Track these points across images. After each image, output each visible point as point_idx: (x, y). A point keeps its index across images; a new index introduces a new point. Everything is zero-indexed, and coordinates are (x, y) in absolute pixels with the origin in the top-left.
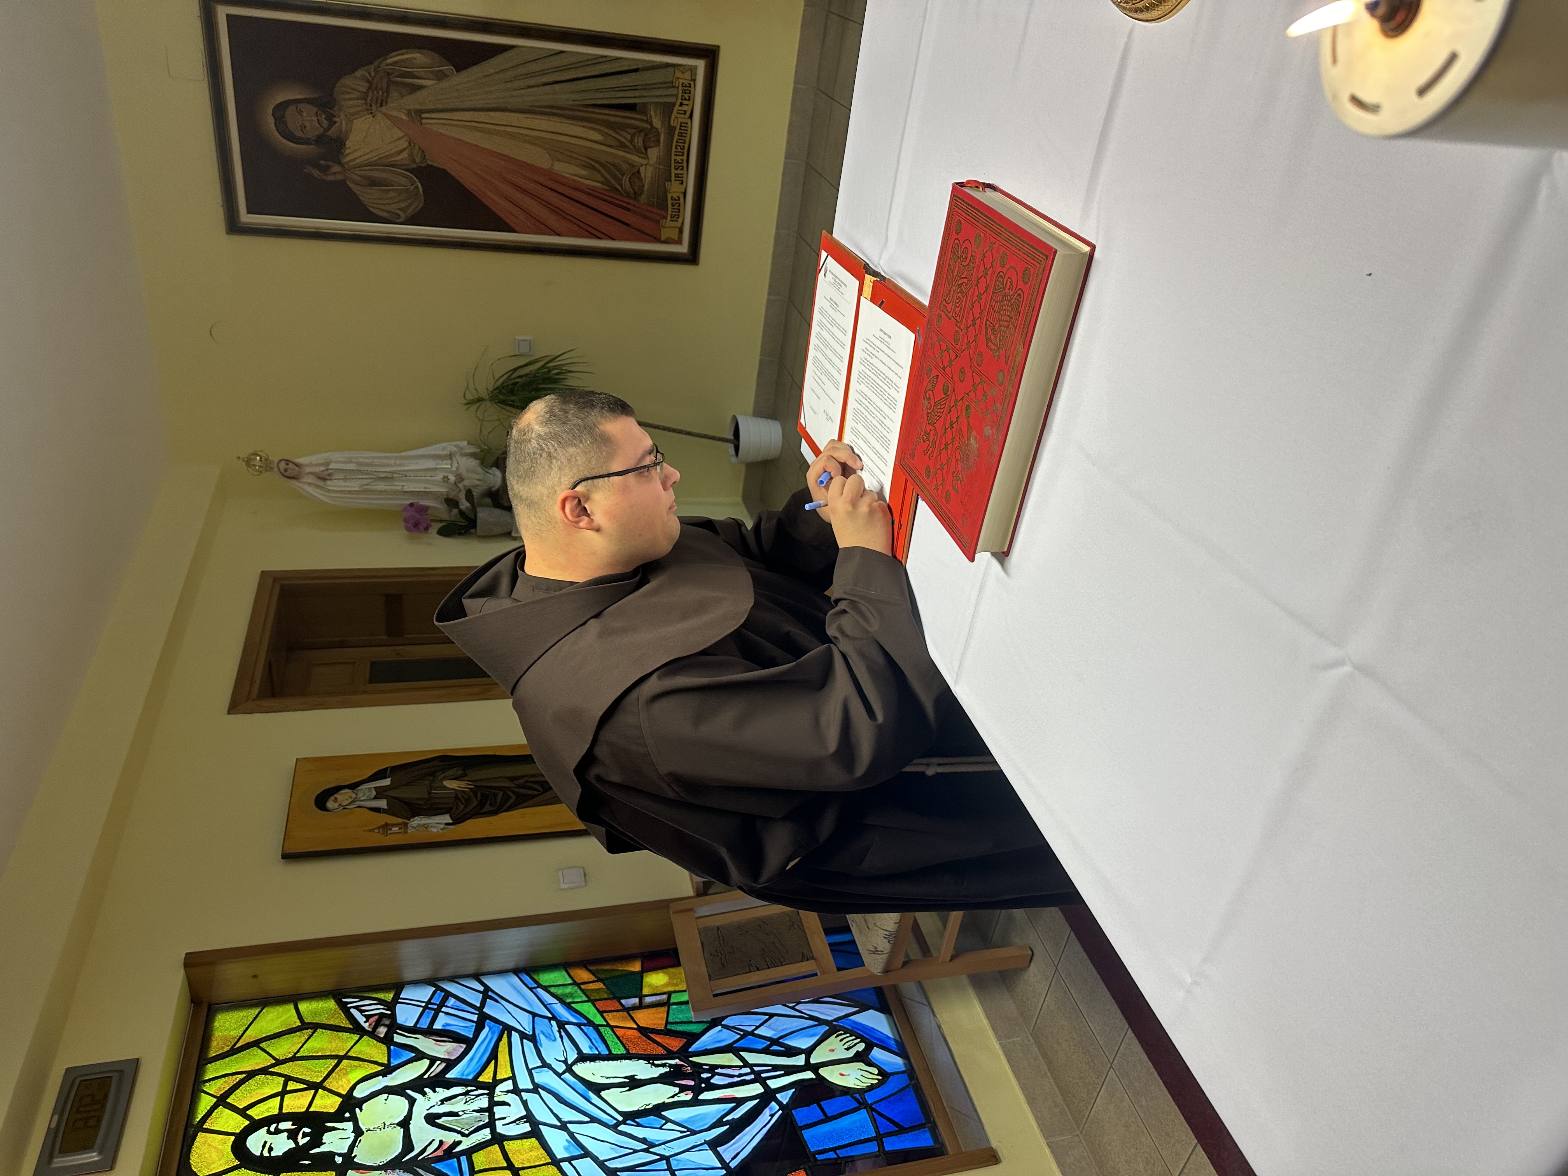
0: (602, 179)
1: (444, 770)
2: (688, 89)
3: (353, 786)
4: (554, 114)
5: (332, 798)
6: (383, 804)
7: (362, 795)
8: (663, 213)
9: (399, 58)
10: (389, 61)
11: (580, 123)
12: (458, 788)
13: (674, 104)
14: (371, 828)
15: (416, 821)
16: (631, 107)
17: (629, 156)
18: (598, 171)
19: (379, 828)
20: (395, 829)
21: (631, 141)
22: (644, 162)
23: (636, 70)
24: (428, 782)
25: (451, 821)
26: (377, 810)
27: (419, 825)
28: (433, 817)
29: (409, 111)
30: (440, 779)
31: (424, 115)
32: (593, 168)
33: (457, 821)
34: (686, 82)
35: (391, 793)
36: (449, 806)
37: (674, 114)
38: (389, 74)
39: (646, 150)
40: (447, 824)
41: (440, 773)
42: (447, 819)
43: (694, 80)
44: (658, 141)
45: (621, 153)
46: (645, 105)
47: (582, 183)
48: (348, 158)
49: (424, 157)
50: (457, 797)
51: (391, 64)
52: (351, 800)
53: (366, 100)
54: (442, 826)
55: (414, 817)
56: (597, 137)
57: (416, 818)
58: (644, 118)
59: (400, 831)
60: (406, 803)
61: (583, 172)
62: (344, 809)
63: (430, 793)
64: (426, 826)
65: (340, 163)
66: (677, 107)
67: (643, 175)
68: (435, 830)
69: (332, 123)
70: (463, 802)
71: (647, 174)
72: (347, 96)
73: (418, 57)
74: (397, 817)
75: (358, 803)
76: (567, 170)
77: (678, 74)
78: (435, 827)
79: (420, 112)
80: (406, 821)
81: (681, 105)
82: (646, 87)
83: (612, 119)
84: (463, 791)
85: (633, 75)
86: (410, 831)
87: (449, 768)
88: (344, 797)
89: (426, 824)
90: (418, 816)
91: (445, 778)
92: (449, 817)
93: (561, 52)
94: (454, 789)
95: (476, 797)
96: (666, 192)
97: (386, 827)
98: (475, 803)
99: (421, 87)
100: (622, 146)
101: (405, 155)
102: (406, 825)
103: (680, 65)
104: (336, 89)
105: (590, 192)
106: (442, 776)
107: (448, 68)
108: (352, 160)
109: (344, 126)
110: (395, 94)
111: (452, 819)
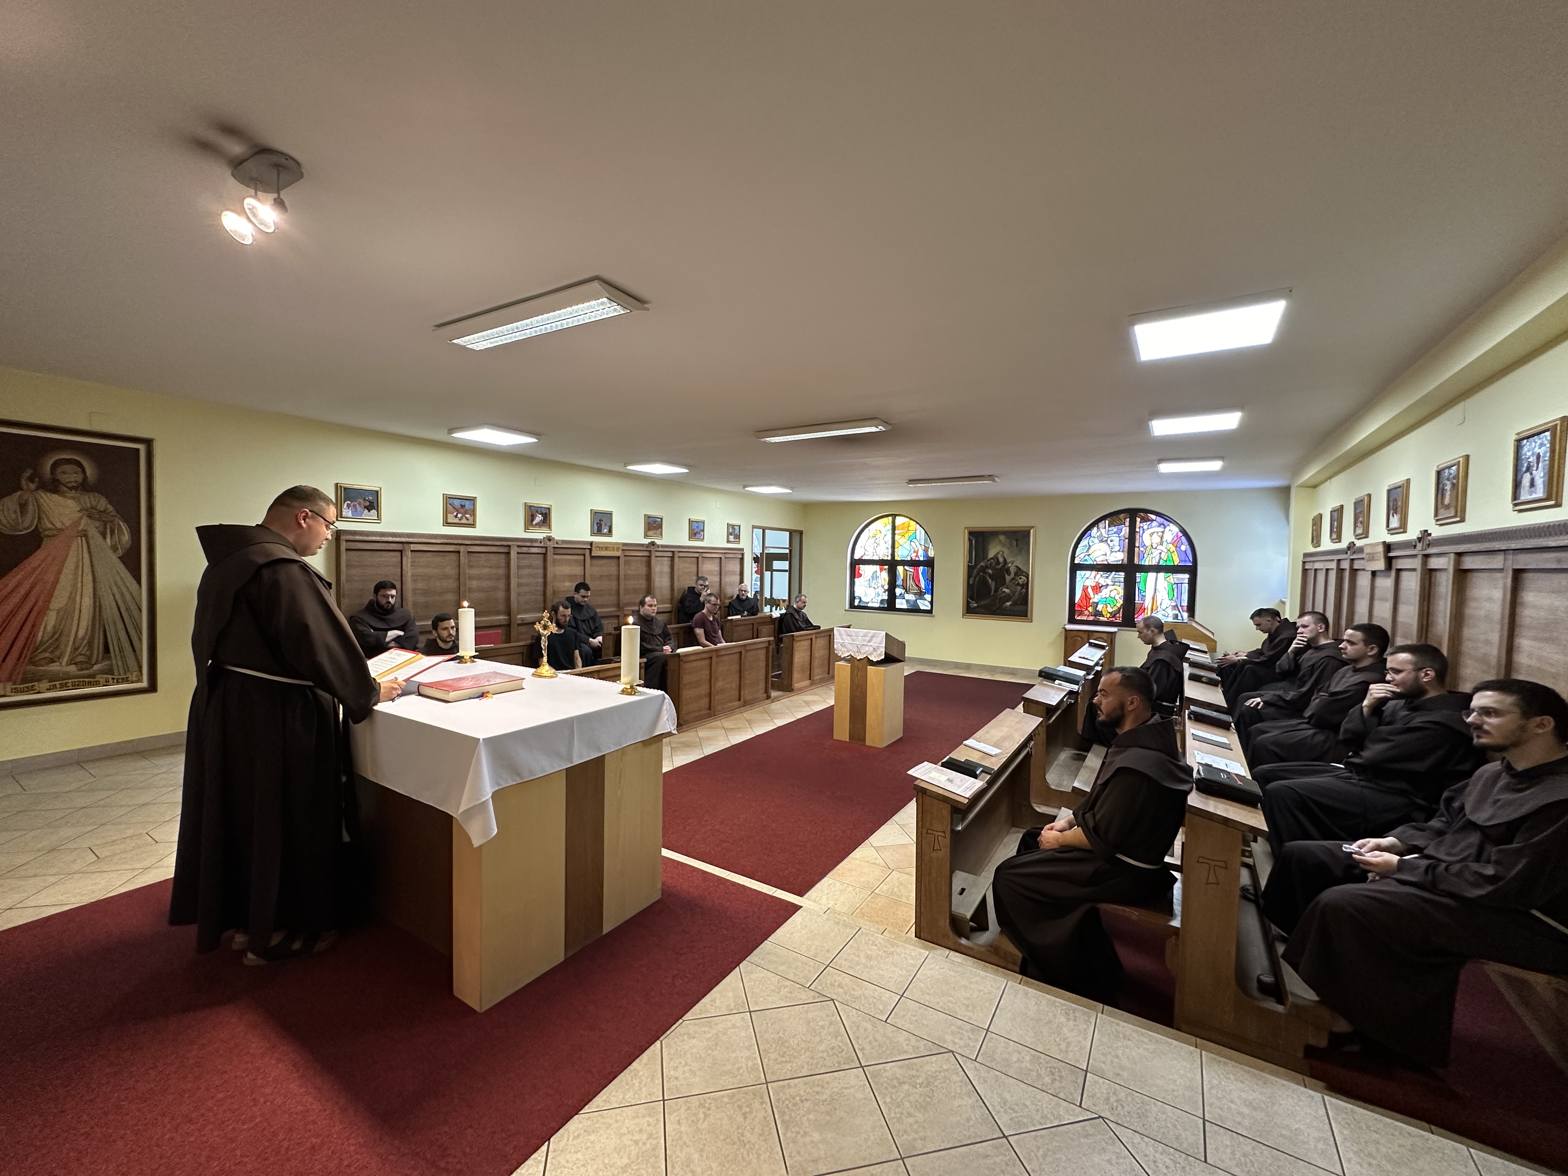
0: (45, 640)
2: (126, 680)
4: (94, 610)
8: (19, 681)
9: (124, 528)
10: (121, 523)
11: (90, 626)
13: (113, 674)
16: (107, 650)
17: (68, 654)
18: (53, 636)
21: (80, 654)
22: (64, 663)
23: (134, 650)
29: (85, 530)
31: (83, 538)
32: (54, 633)
34: (130, 679)
37: (105, 676)
38: (112, 522)
39: (75, 664)
43: (132, 683)
44: (82, 670)
45: (69, 650)
46: (110, 658)
47: (39, 628)
48: (42, 494)
49: (48, 536)
51: (119, 525)
53: (92, 508)
56: (81, 633)
58: (100, 659)
61: (49, 628)
65: (37, 489)
66: (110, 677)
67: (51, 665)
69: (71, 489)
71: (54, 667)
72: (92, 499)
73: (126, 537)
76: (51, 620)
77: (135, 674)
79: (86, 536)
81: (113, 679)
82: (123, 657)
83: (96, 641)
85: (130, 649)
93: (140, 610)
96: (39, 680)
99: (105, 538)
100: (76, 649)
101: (49, 526)
103: (142, 674)
104: (96, 494)
105: (32, 634)
107: (120, 552)
108: (42, 497)
109: (68, 495)
110: (97, 524)
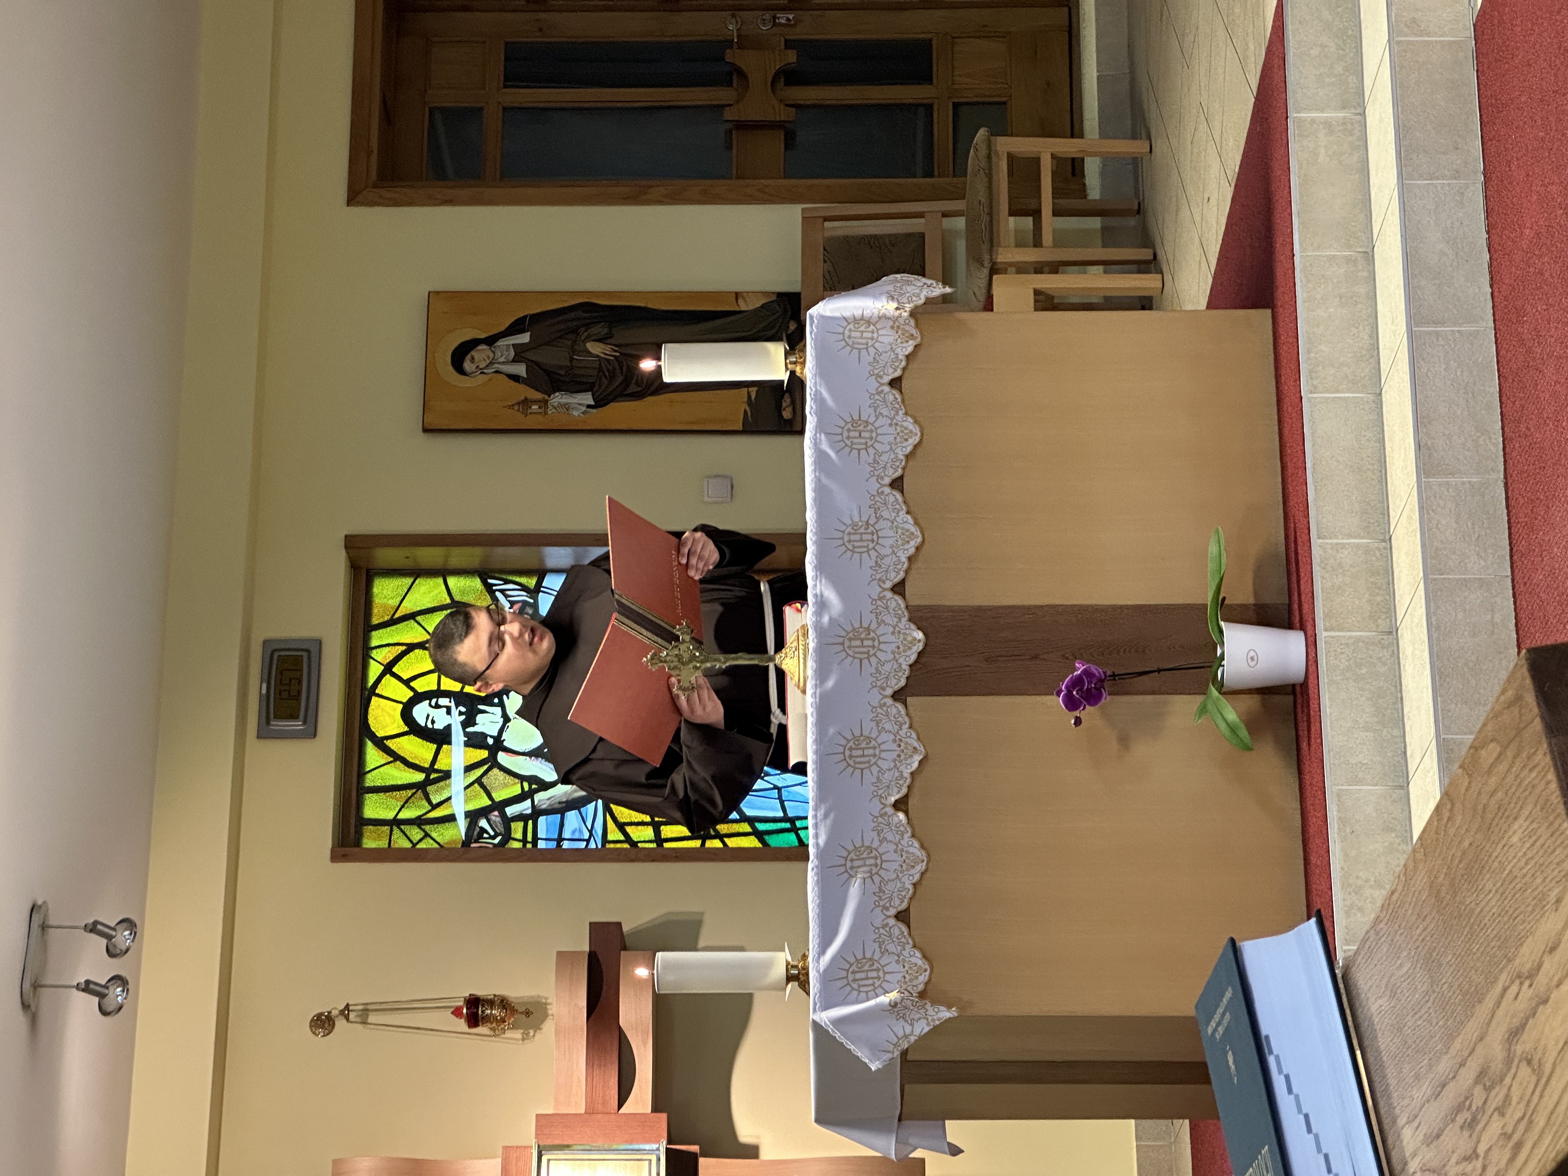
1: (587, 326)
3: (491, 341)
5: (469, 356)
6: (521, 370)
7: (500, 355)
12: (602, 355)
14: (510, 404)
15: (558, 398)
19: (518, 404)
20: (535, 407)
24: (569, 343)
25: (592, 403)
26: (515, 378)
27: (561, 405)
28: (575, 395)
30: (583, 338)
33: (600, 403)
35: (530, 355)
36: (591, 380)
40: (589, 406)
41: (583, 329)
42: (587, 398)
50: (600, 369)
52: (488, 361)
54: (584, 409)
55: (555, 392)
57: (557, 394)
59: (540, 411)
60: (544, 370)
62: (482, 373)
63: (572, 360)
64: (567, 407)
68: (576, 413)
70: (607, 374)
74: (537, 390)
75: (496, 366)
78: (577, 409)
80: (546, 397)
84: (608, 360)
86: (550, 413)
87: (593, 323)
88: (481, 354)
89: (568, 404)
90: (559, 390)
91: (589, 338)
92: (591, 396)
94: (598, 356)
95: (621, 369)
97: (526, 403)
98: (620, 379)
102: (546, 402)
106: (586, 334)
111: (594, 400)
